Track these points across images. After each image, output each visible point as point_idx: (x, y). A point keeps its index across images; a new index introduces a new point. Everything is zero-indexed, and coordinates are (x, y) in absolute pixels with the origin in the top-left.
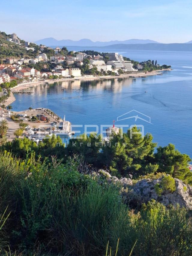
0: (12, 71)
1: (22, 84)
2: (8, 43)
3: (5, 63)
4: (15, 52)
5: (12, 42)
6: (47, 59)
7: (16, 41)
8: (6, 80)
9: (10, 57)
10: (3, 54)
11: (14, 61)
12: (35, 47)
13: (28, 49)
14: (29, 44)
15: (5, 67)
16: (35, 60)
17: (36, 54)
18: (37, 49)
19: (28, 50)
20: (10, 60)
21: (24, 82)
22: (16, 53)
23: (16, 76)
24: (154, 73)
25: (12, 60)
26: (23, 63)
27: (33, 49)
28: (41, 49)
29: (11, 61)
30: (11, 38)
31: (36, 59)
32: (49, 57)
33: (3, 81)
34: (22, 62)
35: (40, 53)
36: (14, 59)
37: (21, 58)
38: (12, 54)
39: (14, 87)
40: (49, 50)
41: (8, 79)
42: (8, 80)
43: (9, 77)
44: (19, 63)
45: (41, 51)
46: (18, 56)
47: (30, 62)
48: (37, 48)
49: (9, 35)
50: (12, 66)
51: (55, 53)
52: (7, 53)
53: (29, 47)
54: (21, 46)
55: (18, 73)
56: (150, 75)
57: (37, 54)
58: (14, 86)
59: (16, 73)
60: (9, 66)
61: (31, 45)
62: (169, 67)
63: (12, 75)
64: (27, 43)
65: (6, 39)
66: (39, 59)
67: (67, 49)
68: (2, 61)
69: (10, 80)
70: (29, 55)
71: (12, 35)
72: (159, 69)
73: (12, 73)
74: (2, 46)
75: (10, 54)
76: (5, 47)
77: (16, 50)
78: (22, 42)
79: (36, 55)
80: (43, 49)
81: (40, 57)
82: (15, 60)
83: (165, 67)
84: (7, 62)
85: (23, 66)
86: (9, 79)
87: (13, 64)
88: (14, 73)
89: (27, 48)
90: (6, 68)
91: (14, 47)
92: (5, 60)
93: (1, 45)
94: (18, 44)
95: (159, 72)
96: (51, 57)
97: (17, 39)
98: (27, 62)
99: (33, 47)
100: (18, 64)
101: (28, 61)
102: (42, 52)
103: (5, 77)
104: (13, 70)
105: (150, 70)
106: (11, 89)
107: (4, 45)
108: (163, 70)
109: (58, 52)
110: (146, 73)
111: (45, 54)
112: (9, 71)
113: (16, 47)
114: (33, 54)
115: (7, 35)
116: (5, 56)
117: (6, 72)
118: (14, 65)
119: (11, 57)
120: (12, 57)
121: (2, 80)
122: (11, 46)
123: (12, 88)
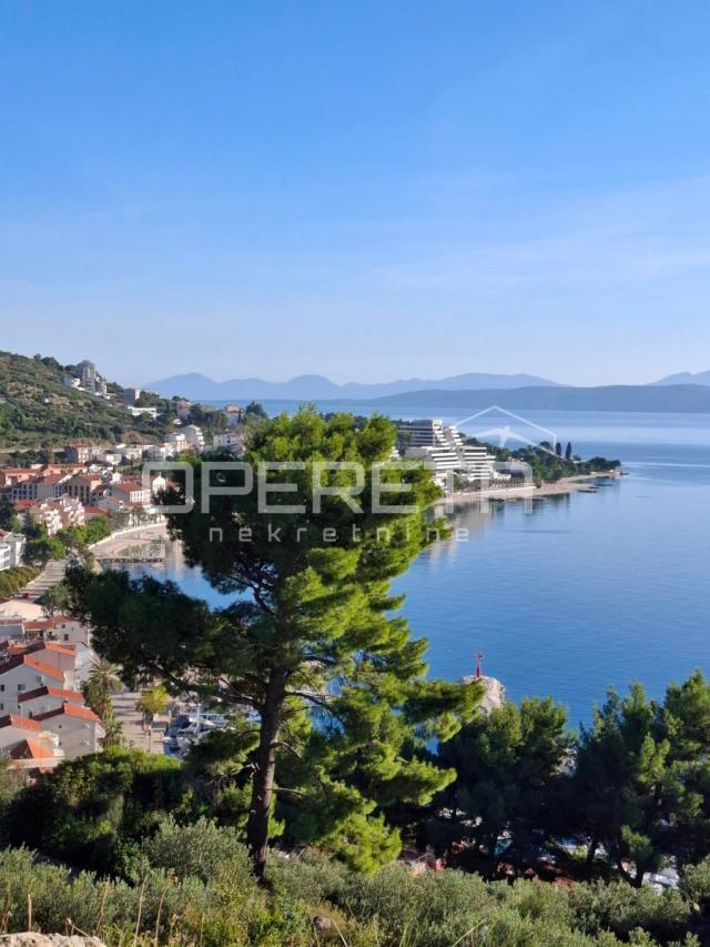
0: (88, 489)
1: (124, 531)
2: (70, 394)
3: (63, 462)
4: (92, 422)
5: (80, 389)
6: (203, 443)
7: (93, 384)
8: (72, 516)
9: (79, 439)
10: (53, 431)
11: (94, 452)
12: (159, 405)
13: (136, 412)
14: (137, 397)
15: (63, 474)
16: (163, 450)
17: (165, 430)
18: (167, 411)
19: (135, 414)
20: (80, 450)
21: (130, 523)
22: (99, 426)
23: (102, 505)
24: (565, 485)
25: (86, 451)
26: (124, 458)
27: (153, 412)
28: (180, 412)
29: (83, 454)
30: (76, 377)
31: (166, 444)
32: (208, 437)
33: (62, 521)
34: (119, 457)
35: (176, 426)
36: (90, 446)
37: (114, 444)
38: (84, 431)
39: (99, 543)
40: (208, 415)
41: (79, 514)
42: (77, 520)
43: (81, 509)
44: (110, 458)
45: (182, 419)
46: (104, 436)
47: (145, 454)
48: (168, 409)
49: (68, 368)
50: (85, 470)
51: (229, 424)
52: (66, 428)
53: (138, 404)
54: (111, 401)
55: (110, 494)
56: (554, 492)
57: (169, 428)
58: (101, 539)
59: (101, 494)
60: (76, 471)
61: (147, 399)
62: (615, 464)
63: (89, 501)
64: (132, 392)
65: (62, 379)
66: (175, 446)
67: (265, 409)
68: (53, 455)
69: (83, 517)
70: (142, 432)
71: (79, 365)
72: (581, 473)
73: (88, 495)
74: (50, 404)
75: (75, 430)
76: (58, 406)
77: (97, 416)
78: (113, 388)
79: (164, 434)
80: (186, 412)
81: (181, 437)
82: (97, 451)
83: (601, 464)
84: (67, 457)
85: (122, 468)
86: (82, 514)
87: (87, 464)
88: (94, 494)
89: (133, 409)
90: (68, 477)
91: (89, 406)
92: (62, 450)
93: (47, 401)
94: (102, 397)
95: (580, 482)
96: (216, 439)
97: (98, 379)
98: (136, 456)
99: (152, 405)
100: (106, 465)
101: (140, 452)
102: (186, 422)
103: (69, 508)
104: (94, 485)
105: (550, 474)
106: (91, 547)
107: (57, 400)
108: (594, 474)
109: (239, 420)
110: (539, 487)
111: (197, 429)
112: (79, 489)
113: (96, 406)
114: (154, 429)
115: (61, 368)
116: (61, 436)
117: (68, 489)
118: (93, 467)
119: (82, 442)
120: (85, 438)
121: (58, 518)
122: (81, 403)
123: (93, 546)
